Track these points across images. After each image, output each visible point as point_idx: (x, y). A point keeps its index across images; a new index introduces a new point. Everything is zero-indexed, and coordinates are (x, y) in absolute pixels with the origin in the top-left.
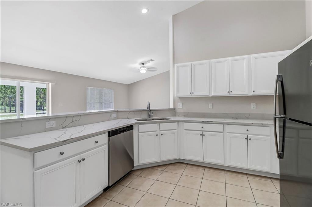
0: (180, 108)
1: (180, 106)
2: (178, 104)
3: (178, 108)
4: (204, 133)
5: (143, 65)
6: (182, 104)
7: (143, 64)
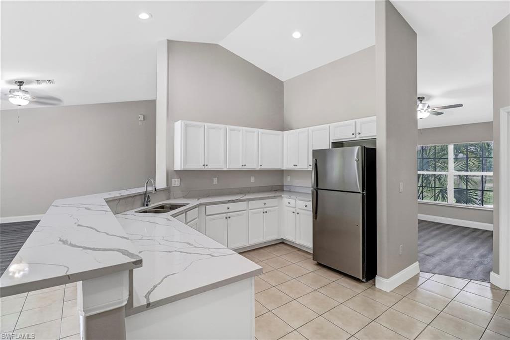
0: (176, 185)
1: (176, 182)
2: (173, 180)
3: (173, 186)
4: (229, 215)
5: (21, 85)
6: (179, 180)
7: (21, 83)
